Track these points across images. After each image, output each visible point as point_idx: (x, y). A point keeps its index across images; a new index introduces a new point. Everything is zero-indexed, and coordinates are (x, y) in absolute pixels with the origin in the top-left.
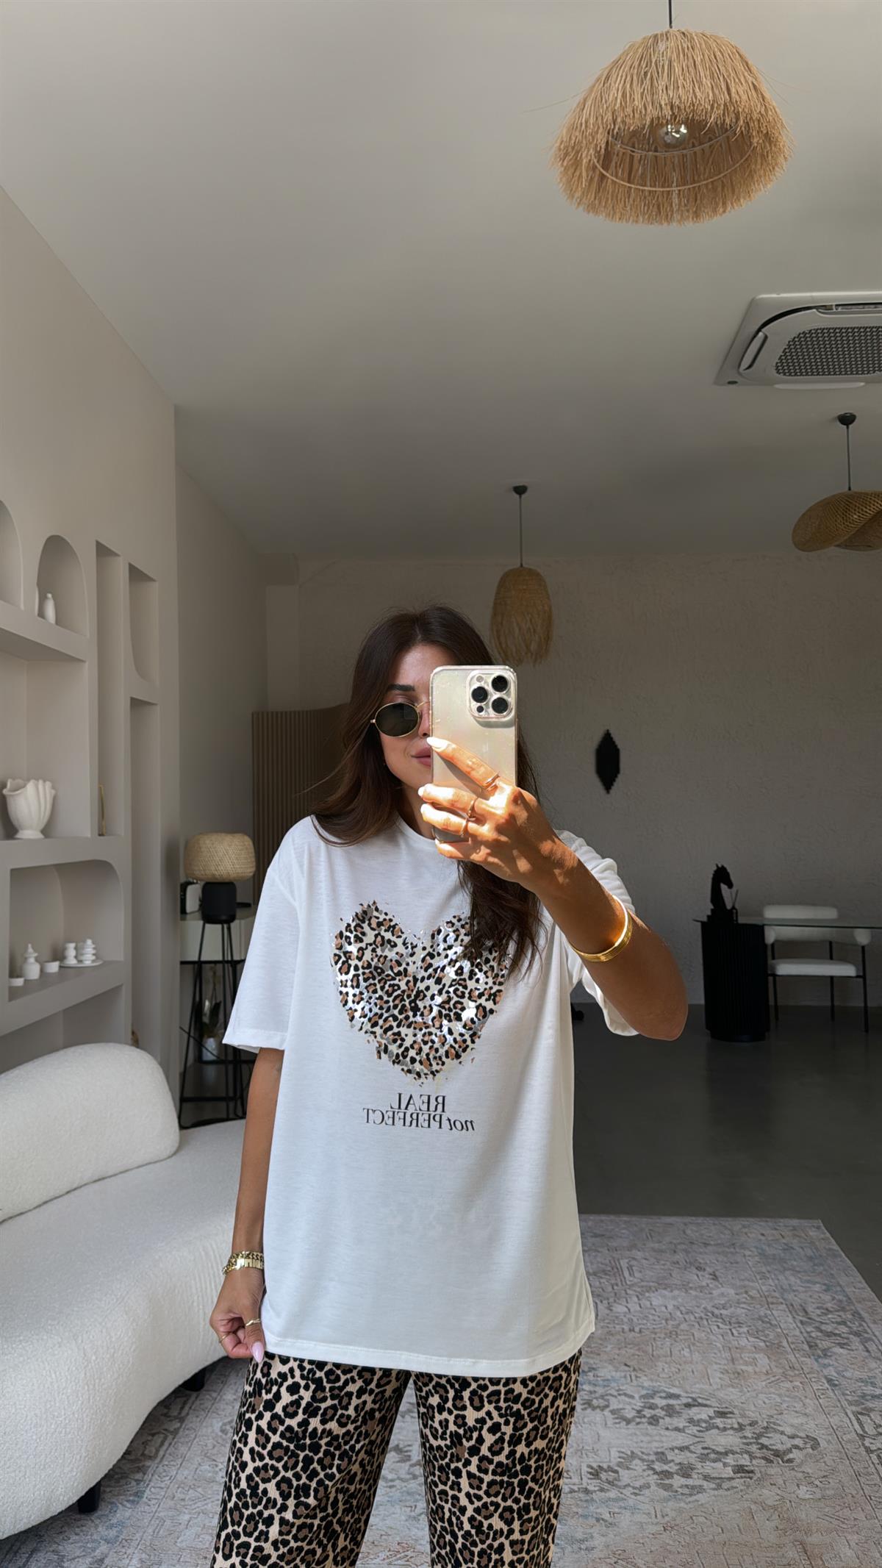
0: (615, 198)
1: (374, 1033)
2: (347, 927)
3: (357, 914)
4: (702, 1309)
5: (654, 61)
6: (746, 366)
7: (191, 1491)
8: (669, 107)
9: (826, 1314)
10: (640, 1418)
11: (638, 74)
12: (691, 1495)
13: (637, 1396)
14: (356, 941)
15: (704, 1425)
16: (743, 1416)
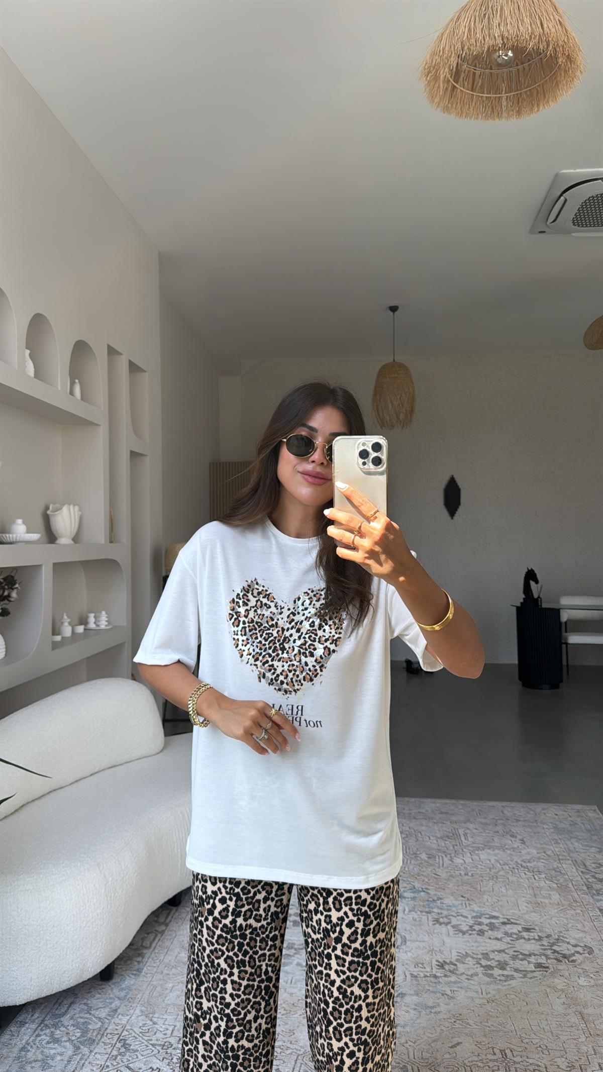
0: (462, 102)
1: (256, 665)
2: (237, 596)
3: (244, 588)
4: (514, 862)
5: (490, 6)
6: (552, 220)
7: (173, 970)
8: (500, 38)
9: (599, 868)
10: (472, 931)
11: (479, 16)
12: (505, 981)
13: (470, 917)
14: (243, 605)
15: (515, 936)
16: (541, 931)
